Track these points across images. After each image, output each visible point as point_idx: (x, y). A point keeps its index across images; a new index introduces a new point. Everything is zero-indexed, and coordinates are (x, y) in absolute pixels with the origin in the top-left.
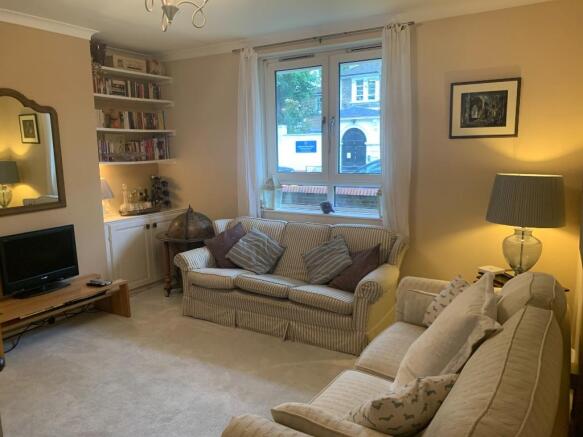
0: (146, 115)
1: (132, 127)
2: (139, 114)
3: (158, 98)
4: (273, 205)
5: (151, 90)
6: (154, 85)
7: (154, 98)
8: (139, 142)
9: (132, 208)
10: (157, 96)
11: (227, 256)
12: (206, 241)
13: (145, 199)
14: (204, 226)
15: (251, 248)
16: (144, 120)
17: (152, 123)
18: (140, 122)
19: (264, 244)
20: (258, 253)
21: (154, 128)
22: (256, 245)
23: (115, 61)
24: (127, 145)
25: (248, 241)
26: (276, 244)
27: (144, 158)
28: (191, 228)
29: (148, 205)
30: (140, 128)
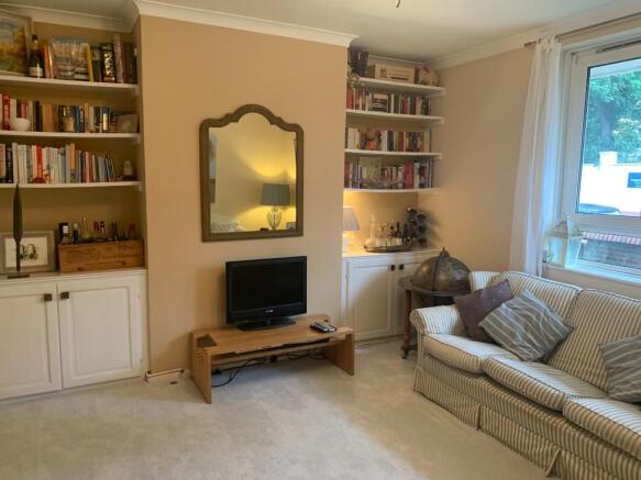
0: (409, 134)
1: (391, 149)
2: (401, 134)
3: (426, 114)
4: (563, 261)
5: (419, 104)
6: (423, 98)
7: (422, 113)
8: (397, 166)
9: (378, 243)
10: (426, 111)
11: (481, 324)
12: (456, 298)
13: (395, 235)
14: (458, 277)
15: (517, 320)
16: (406, 141)
17: (416, 145)
18: (401, 143)
19: (538, 316)
20: (526, 328)
21: (418, 150)
22: (526, 317)
23: (378, 71)
24: (383, 170)
25: (514, 309)
26: (558, 319)
27: (400, 185)
28: (442, 277)
29: (398, 242)
30: (401, 149)
